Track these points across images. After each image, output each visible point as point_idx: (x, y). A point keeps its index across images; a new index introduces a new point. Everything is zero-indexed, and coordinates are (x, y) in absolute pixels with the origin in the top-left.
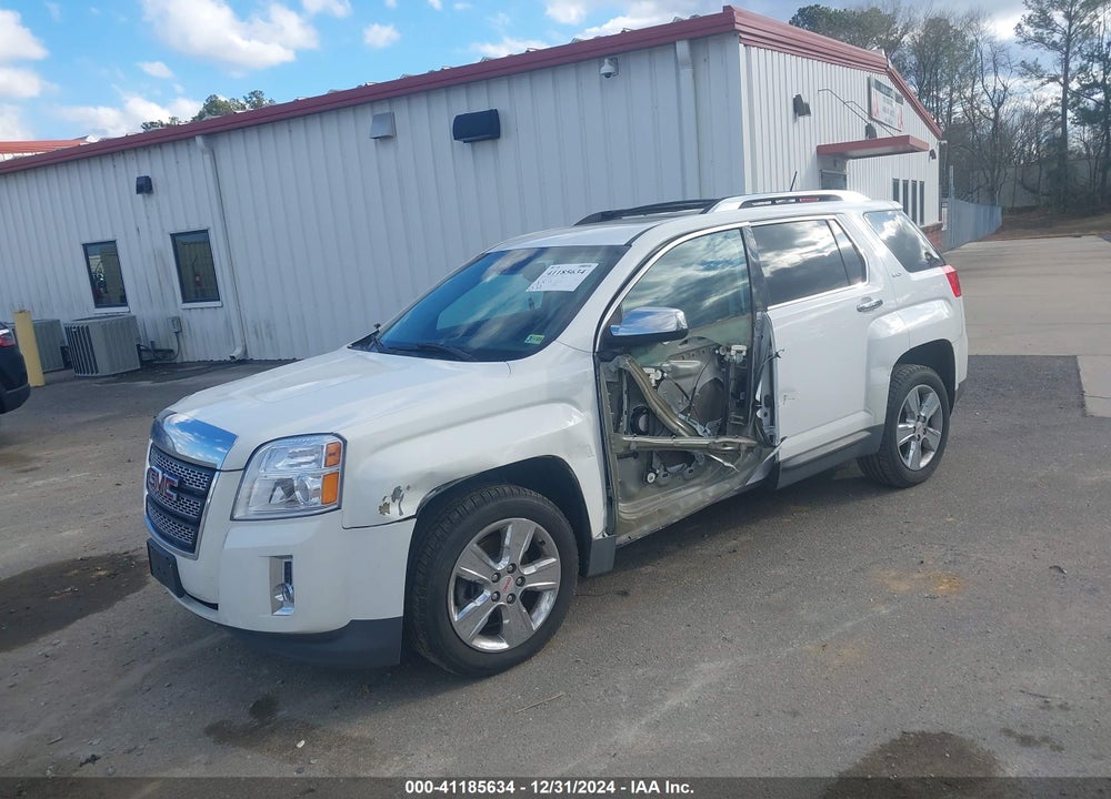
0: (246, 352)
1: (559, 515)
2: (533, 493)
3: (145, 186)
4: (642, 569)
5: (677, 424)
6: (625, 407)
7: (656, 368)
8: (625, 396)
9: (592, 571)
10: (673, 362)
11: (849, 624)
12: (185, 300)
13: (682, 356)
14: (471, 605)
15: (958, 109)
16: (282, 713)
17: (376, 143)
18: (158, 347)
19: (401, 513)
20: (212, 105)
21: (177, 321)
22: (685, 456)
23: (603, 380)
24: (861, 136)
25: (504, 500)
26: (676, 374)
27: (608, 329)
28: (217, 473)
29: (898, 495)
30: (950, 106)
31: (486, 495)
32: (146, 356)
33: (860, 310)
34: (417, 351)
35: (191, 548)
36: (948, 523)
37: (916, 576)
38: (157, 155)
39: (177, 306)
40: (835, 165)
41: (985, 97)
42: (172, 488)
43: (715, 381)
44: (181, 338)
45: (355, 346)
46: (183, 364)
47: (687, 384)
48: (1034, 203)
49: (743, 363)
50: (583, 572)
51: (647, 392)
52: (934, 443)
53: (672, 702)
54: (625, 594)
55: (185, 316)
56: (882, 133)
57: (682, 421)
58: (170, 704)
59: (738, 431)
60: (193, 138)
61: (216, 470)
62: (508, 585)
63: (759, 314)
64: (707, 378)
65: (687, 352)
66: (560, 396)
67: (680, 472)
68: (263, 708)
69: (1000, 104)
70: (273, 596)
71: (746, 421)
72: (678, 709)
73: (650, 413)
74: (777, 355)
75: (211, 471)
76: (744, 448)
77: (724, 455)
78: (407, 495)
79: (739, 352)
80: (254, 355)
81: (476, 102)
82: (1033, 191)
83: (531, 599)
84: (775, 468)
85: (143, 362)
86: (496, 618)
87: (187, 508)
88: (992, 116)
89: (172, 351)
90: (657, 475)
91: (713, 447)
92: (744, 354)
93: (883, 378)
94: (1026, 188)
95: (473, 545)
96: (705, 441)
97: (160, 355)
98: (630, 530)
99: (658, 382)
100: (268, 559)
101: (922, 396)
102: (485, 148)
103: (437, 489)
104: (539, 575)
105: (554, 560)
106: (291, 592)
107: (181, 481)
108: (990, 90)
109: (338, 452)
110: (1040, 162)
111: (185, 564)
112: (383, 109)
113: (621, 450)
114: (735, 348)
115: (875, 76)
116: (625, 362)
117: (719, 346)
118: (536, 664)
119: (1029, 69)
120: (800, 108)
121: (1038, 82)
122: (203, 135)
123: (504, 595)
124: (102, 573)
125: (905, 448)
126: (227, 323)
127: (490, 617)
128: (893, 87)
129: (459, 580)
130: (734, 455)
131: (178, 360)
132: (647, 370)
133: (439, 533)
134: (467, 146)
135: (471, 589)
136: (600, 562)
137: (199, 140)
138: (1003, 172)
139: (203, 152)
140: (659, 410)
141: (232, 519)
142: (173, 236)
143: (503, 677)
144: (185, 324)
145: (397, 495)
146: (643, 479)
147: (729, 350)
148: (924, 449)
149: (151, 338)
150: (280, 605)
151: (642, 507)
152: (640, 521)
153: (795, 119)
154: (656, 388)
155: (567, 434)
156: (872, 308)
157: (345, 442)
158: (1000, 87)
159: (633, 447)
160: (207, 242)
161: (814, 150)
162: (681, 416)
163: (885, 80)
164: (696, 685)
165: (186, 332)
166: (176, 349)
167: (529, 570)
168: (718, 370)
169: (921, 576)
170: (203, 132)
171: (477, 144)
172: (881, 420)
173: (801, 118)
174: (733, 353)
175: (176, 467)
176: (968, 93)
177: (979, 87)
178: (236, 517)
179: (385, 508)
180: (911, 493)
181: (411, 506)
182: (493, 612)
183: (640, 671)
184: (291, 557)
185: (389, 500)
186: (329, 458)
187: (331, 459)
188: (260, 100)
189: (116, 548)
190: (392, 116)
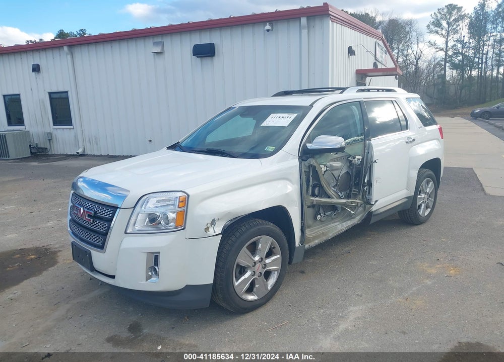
0: (84, 151)
1: (282, 234)
2: (272, 224)
3: (36, 69)
4: (308, 260)
5: (331, 192)
6: (311, 183)
7: (325, 165)
8: (311, 178)
9: (294, 262)
10: (331, 163)
11: (414, 289)
12: (55, 124)
13: (335, 160)
14: (243, 278)
15: (401, 59)
16: (145, 331)
17: (154, 56)
18: (39, 146)
19: (215, 232)
20: (61, 34)
21: (50, 134)
22: (333, 207)
23: (303, 170)
24: (372, 67)
25: (260, 227)
26: (333, 169)
27: (305, 145)
28: (118, 209)
29: (416, 228)
30: (397, 58)
31: (251, 224)
32: (33, 151)
33: (407, 142)
34: (205, 152)
35: (102, 247)
36: (443, 241)
37: (438, 266)
38: (43, 54)
39: (49, 126)
40: (362, 79)
41: (413, 55)
42: (89, 216)
43: (347, 173)
44: (51, 142)
45: (168, 148)
46: (52, 155)
47: (336, 173)
48: (431, 102)
49: (359, 165)
50: (290, 263)
51: (321, 176)
52: (431, 205)
53: (342, 327)
54: (303, 272)
55: (54, 133)
56: (380, 66)
57: (334, 191)
58: (84, 326)
59: (355, 196)
60: (63, 47)
61: (117, 208)
62: (259, 268)
63: (367, 142)
64: (344, 171)
65: (337, 158)
66: (284, 177)
67: (330, 215)
68: (135, 328)
69: (419, 59)
70: (147, 272)
71: (359, 192)
72: (347, 329)
73: (321, 187)
74: (375, 162)
75: (115, 208)
76: (359, 205)
77: (350, 207)
78: (217, 223)
79: (359, 159)
80: (88, 152)
81: (204, 39)
82: (430, 97)
83: (267, 275)
84: (370, 214)
85: (32, 154)
86: (252, 284)
87: (100, 226)
88: (415, 63)
89: (46, 148)
90: (321, 216)
91: (347, 203)
92: (361, 160)
93: (415, 174)
94: (428, 95)
95: (245, 248)
96: (344, 201)
97: (40, 150)
98: (310, 242)
99: (325, 172)
100: (146, 254)
101: (428, 183)
102: (207, 61)
103: (231, 221)
104: (272, 264)
105: (279, 256)
106: (157, 270)
107: (95, 213)
108: (415, 52)
109: (185, 201)
110: (434, 85)
111: (96, 255)
112: (158, 39)
113: (309, 204)
114: (357, 157)
115: (378, 41)
116: (312, 161)
117: (350, 156)
118: (269, 306)
119: (432, 45)
120: (351, 52)
121: (435, 50)
122: (67, 46)
123: (257, 273)
124: (33, 257)
125: (420, 206)
126: (76, 137)
127: (250, 284)
128: (384, 46)
129: (238, 265)
130: (354, 208)
131: (50, 153)
132: (321, 166)
133: (230, 242)
134: (199, 59)
135: (242, 270)
136: (298, 257)
137: (65, 48)
138: (418, 88)
139: (67, 54)
140: (325, 185)
141: (126, 232)
142: (50, 94)
143: (254, 313)
144: (54, 135)
145: (213, 223)
146: (315, 218)
147: (354, 158)
148: (427, 207)
149: (36, 141)
150: (150, 277)
151: (315, 231)
152: (314, 238)
153: (349, 57)
154: (323, 175)
155: (287, 195)
156: (411, 142)
157: (188, 196)
158: (419, 51)
159: (315, 203)
160: (67, 98)
161: (355, 71)
162: (332, 188)
163: (381, 43)
164: (352, 318)
165: (54, 139)
166: (49, 148)
167: (268, 261)
168: (349, 167)
169: (440, 266)
170: (68, 44)
171: (203, 58)
172: (412, 194)
173: (350, 57)
174: (356, 159)
175: (89, 205)
176: (405, 53)
177: (410, 51)
178: (128, 231)
179: (207, 229)
180: (422, 227)
181: (219, 229)
182: (251, 282)
183: (322, 311)
184: (159, 253)
185: (209, 225)
186: (180, 203)
187: (181, 204)
188: (84, 34)
189: (38, 244)
190: (162, 43)
